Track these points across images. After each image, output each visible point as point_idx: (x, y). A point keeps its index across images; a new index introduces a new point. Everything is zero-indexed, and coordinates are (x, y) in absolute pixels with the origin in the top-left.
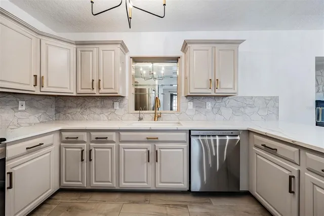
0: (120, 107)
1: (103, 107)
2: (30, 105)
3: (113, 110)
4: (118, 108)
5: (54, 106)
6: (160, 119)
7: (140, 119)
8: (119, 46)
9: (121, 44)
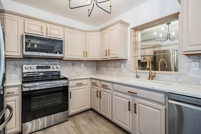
0: (124, 67)
1: (115, 67)
2: (85, 66)
3: (120, 69)
4: (123, 68)
5: (96, 66)
6: (154, 78)
7: (137, 77)
8: (119, 24)
9: (120, 22)
